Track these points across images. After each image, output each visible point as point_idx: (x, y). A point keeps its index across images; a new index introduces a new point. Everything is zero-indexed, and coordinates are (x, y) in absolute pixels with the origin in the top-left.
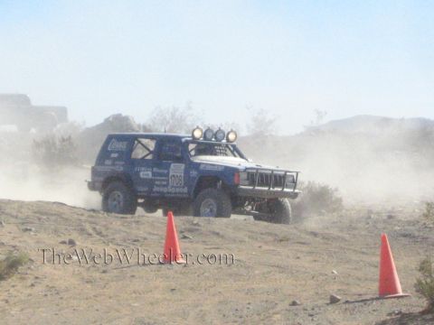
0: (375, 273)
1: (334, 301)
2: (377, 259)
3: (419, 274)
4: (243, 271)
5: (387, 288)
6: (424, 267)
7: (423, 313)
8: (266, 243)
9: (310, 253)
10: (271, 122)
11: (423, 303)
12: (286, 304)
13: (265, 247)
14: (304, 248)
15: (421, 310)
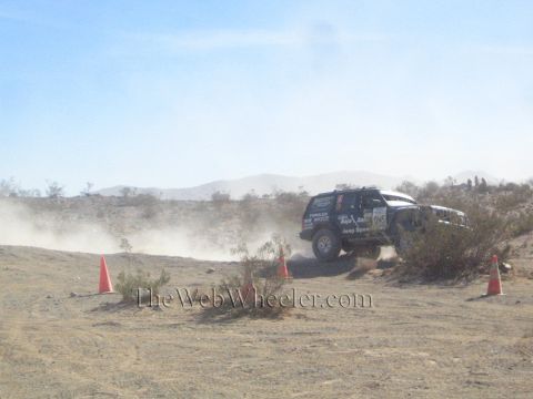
0: (98, 278)
1: (73, 295)
2: (99, 270)
3: (118, 281)
4: (24, 277)
5: (104, 288)
6: (121, 277)
7: (121, 303)
8: (42, 260)
9: (67, 267)
10: (60, 189)
11: (120, 297)
12: (44, 298)
13: (41, 263)
14: (64, 264)
15: (119, 301)
